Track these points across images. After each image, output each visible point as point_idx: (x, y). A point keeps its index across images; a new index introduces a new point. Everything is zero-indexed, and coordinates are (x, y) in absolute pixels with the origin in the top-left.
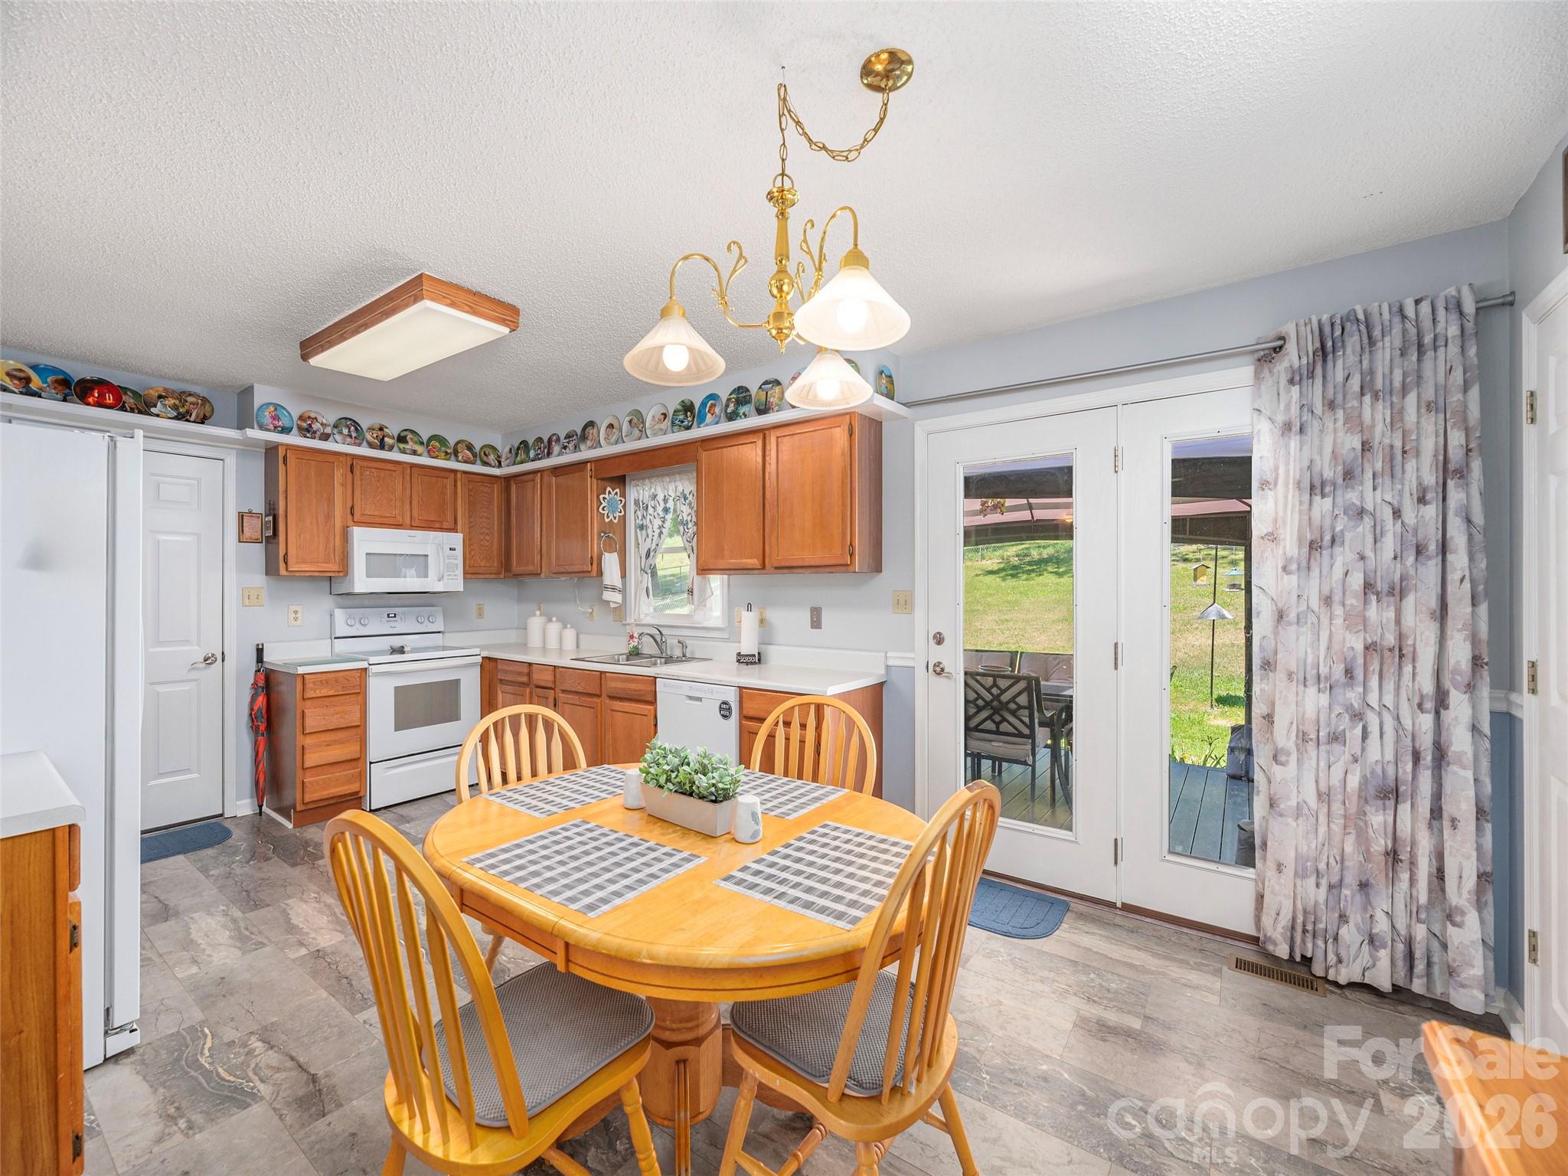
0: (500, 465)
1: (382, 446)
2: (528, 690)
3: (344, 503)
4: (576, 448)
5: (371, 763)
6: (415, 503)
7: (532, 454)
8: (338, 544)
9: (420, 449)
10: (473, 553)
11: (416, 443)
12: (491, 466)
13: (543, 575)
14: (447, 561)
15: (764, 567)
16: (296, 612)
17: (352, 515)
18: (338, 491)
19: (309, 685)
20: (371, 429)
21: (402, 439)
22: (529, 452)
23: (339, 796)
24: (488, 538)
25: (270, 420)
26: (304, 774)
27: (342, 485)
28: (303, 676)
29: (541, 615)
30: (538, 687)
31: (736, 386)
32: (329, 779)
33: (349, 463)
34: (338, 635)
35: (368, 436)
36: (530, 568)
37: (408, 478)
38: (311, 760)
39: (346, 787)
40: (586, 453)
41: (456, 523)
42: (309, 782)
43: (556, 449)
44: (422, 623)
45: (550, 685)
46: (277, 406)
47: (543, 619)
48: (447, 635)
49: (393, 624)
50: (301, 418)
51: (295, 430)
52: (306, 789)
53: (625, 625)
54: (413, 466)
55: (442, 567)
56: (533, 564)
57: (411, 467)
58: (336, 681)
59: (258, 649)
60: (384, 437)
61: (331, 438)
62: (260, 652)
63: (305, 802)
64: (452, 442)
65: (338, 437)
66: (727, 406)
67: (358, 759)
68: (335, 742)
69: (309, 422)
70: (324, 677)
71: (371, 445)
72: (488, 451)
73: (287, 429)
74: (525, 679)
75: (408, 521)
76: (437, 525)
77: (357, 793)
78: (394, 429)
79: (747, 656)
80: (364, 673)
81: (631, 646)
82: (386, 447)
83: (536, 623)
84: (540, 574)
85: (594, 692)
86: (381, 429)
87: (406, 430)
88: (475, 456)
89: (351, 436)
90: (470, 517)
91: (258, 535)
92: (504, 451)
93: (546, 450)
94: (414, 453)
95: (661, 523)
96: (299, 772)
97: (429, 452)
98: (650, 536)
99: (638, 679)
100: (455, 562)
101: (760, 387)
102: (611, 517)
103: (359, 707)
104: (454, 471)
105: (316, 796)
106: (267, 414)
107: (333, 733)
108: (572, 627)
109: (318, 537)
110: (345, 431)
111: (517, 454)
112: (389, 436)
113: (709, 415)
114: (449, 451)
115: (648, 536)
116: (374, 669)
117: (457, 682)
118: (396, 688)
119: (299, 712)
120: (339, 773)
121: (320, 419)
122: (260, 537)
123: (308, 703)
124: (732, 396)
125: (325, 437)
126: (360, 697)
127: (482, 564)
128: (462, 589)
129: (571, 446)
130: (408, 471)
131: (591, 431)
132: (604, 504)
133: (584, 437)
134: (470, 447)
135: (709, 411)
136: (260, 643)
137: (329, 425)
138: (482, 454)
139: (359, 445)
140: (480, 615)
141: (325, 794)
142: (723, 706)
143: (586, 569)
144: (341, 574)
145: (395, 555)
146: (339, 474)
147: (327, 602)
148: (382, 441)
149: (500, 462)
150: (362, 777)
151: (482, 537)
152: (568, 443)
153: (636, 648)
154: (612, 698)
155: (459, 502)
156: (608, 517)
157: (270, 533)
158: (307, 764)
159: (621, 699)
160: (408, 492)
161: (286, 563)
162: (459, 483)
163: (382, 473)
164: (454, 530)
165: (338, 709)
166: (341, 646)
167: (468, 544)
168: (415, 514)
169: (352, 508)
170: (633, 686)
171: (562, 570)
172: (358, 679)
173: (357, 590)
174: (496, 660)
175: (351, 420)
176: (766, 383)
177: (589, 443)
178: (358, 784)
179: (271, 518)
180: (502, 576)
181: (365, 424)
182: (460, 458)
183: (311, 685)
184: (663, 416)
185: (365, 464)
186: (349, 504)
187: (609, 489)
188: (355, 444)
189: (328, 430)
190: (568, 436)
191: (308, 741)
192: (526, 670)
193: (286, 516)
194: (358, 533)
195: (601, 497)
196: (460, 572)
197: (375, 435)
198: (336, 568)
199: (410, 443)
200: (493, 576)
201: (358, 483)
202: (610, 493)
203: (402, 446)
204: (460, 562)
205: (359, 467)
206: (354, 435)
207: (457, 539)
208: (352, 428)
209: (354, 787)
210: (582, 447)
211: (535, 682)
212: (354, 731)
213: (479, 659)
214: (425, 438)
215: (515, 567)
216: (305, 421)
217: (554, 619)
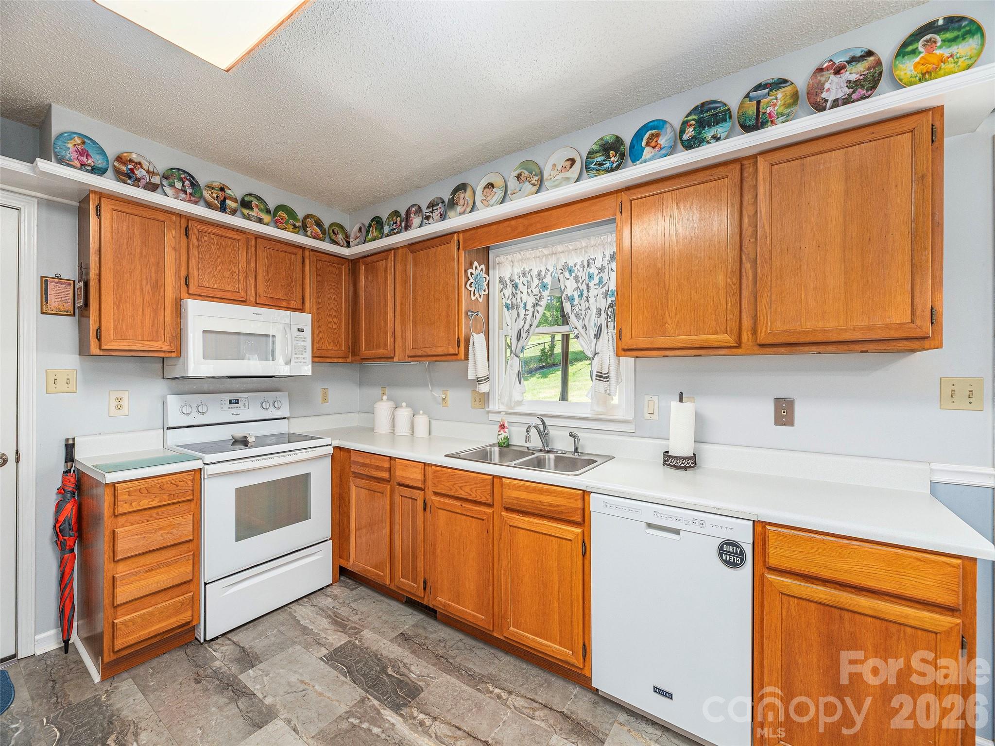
0: (348, 245)
1: (223, 208)
2: (389, 487)
3: (177, 272)
4: (443, 217)
5: (206, 584)
6: (260, 277)
7: (386, 229)
8: (168, 319)
9: (266, 218)
10: (320, 336)
11: (261, 210)
12: (339, 244)
13: (396, 359)
14: (295, 343)
15: (739, 346)
16: (119, 399)
17: (187, 285)
18: (169, 257)
19: (122, 497)
20: (210, 187)
21: (245, 204)
22: (382, 228)
23: (163, 633)
24: (335, 320)
25: (75, 155)
26: (115, 613)
27: (175, 249)
28: (113, 485)
29: (388, 400)
30: (400, 485)
31: (699, 103)
32: (151, 613)
33: (184, 225)
34: (170, 425)
35: (207, 195)
36: (381, 351)
37: (253, 249)
38: (123, 594)
39: (172, 620)
40: (457, 221)
41: (304, 303)
42: (122, 623)
43: (416, 220)
44: (267, 409)
45: (419, 485)
46: (84, 139)
47: (390, 404)
48: (291, 420)
49: (235, 411)
50: (119, 159)
51: (110, 172)
52: (118, 633)
53: (488, 412)
54: (258, 237)
55: (290, 349)
56: (385, 346)
57: (256, 238)
58: (161, 488)
59: (67, 445)
60: (225, 199)
61: (159, 190)
62: (70, 448)
63: (116, 649)
64: (301, 215)
65: (168, 190)
66: (682, 131)
67: (189, 582)
68: (158, 566)
69: (130, 167)
70: (144, 485)
71: (209, 205)
72: (336, 229)
73: (99, 169)
74: (385, 475)
75: (253, 299)
76: (284, 304)
77: (188, 623)
78: (237, 190)
79: (676, 457)
80: (197, 476)
81: (502, 436)
82: (228, 210)
83: (383, 408)
84: (393, 358)
85: (483, 500)
86: (222, 189)
87: (250, 195)
88: (324, 233)
89: (185, 192)
90: (318, 297)
91: (69, 306)
92: (353, 231)
93: (403, 224)
94: (260, 221)
95: (535, 301)
96: (109, 611)
97: (276, 222)
98: (522, 316)
99: (555, 491)
100: (303, 344)
101: (747, 96)
102: (477, 295)
103: (191, 517)
104: (303, 248)
105: (133, 638)
106: (70, 145)
107: (155, 554)
108: (424, 413)
109: (144, 310)
110: (179, 185)
111: (368, 232)
112: (231, 199)
113: (647, 150)
114: (297, 225)
115: (518, 315)
116: (210, 469)
117: (307, 476)
118: (239, 491)
119: (107, 532)
120: (163, 604)
121: (146, 165)
122: (71, 308)
123: (121, 520)
124: (690, 118)
125: (152, 187)
126: (193, 505)
127: (329, 348)
128: (310, 374)
129: (436, 215)
130: (253, 242)
131: (462, 196)
132: (471, 280)
133: (452, 204)
134: (319, 224)
135: (648, 144)
136: (70, 437)
137: (157, 174)
138: (331, 232)
139: (196, 203)
140: (325, 399)
141: (144, 633)
142: (725, 548)
143: (452, 351)
144: (173, 355)
145: (239, 334)
146: (170, 237)
147: (159, 387)
148: (223, 202)
149: (348, 243)
150: (195, 603)
151: (330, 319)
152: (432, 212)
153: (507, 439)
154: (508, 509)
155: (307, 281)
156: (474, 295)
157: (80, 303)
158: (118, 601)
159: (525, 513)
160: (253, 265)
161: (99, 340)
162: (307, 262)
163: (223, 242)
164: (302, 310)
165: (163, 523)
166: (176, 438)
167: (317, 325)
168: (261, 290)
169: (187, 278)
170: (547, 499)
171: (420, 353)
172: (190, 483)
173: (191, 373)
174: (348, 451)
175: (185, 172)
176: (759, 87)
177: (459, 209)
178: (189, 613)
179: (82, 284)
180: (349, 360)
181: (202, 180)
182: (309, 233)
183: (126, 497)
184: (569, 163)
185: (203, 228)
186: (183, 273)
187: (476, 264)
188: (190, 201)
189: (156, 180)
190: (432, 205)
191: (121, 570)
192: (387, 465)
193: (100, 281)
194: (194, 308)
195: (469, 271)
196: (308, 355)
197: (215, 195)
198: (165, 347)
199: (256, 210)
200: (340, 360)
201: (194, 249)
202: (476, 268)
203: (246, 211)
204: (308, 343)
205: (195, 232)
206: (189, 191)
207: (305, 319)
208: (187, 183)
209: (185, 617)
210: (451, 213)
211: (399, 480)
212: (184, 547)
213: (330, 450)
214: (272, 206)
215: (364, 351)
216: (124, 163)
217: (404, 404)
